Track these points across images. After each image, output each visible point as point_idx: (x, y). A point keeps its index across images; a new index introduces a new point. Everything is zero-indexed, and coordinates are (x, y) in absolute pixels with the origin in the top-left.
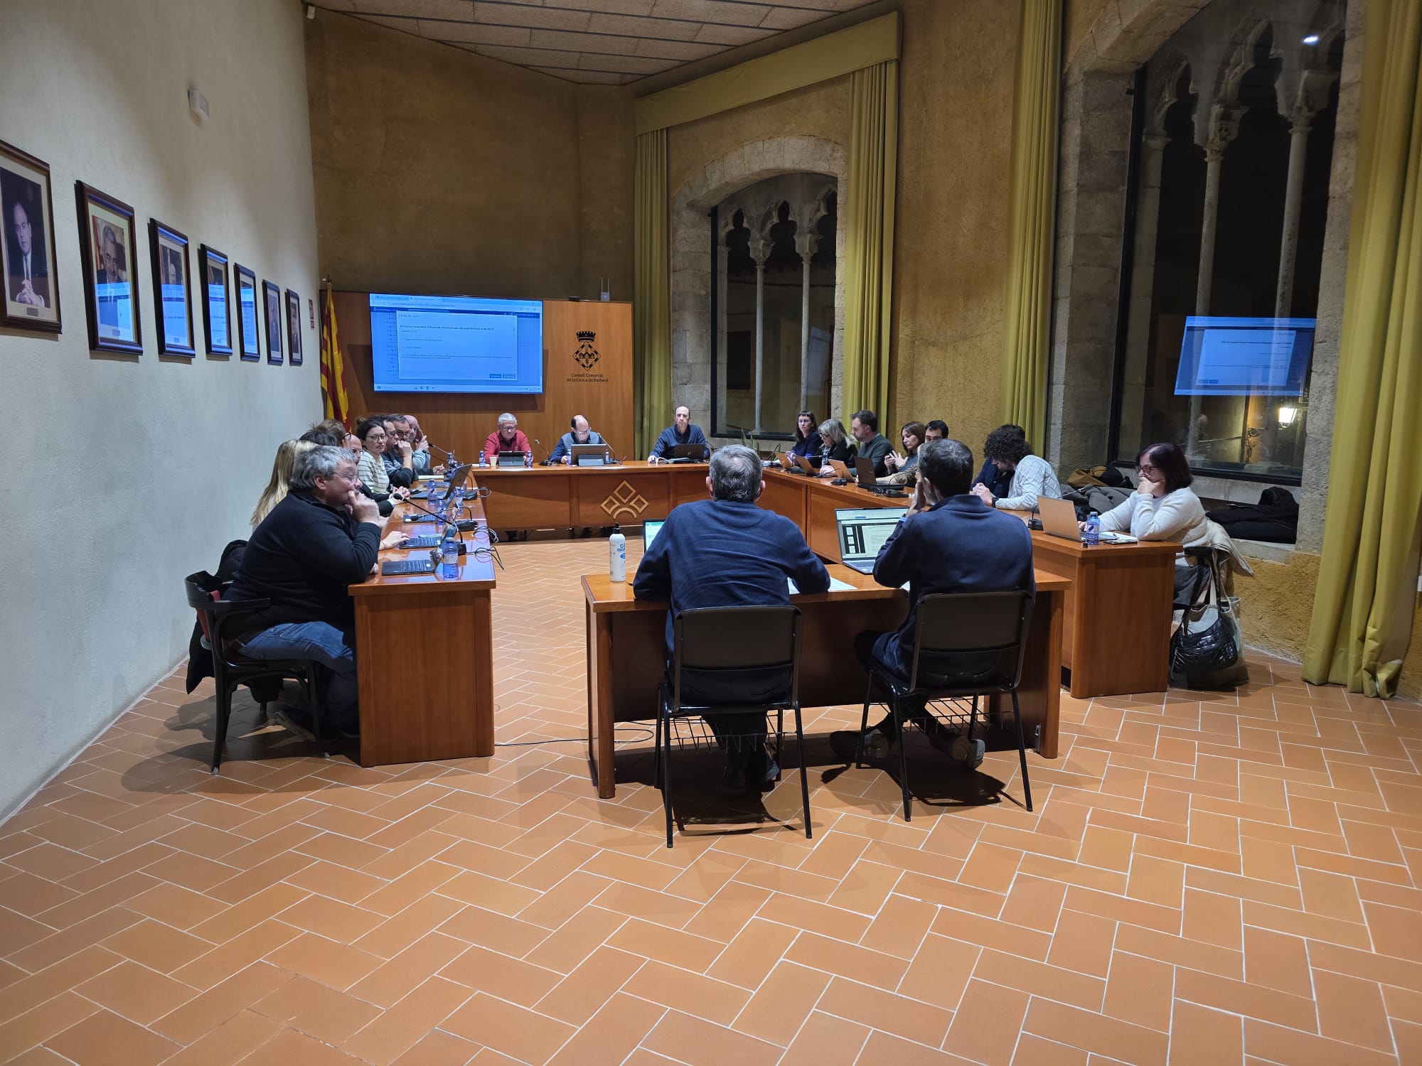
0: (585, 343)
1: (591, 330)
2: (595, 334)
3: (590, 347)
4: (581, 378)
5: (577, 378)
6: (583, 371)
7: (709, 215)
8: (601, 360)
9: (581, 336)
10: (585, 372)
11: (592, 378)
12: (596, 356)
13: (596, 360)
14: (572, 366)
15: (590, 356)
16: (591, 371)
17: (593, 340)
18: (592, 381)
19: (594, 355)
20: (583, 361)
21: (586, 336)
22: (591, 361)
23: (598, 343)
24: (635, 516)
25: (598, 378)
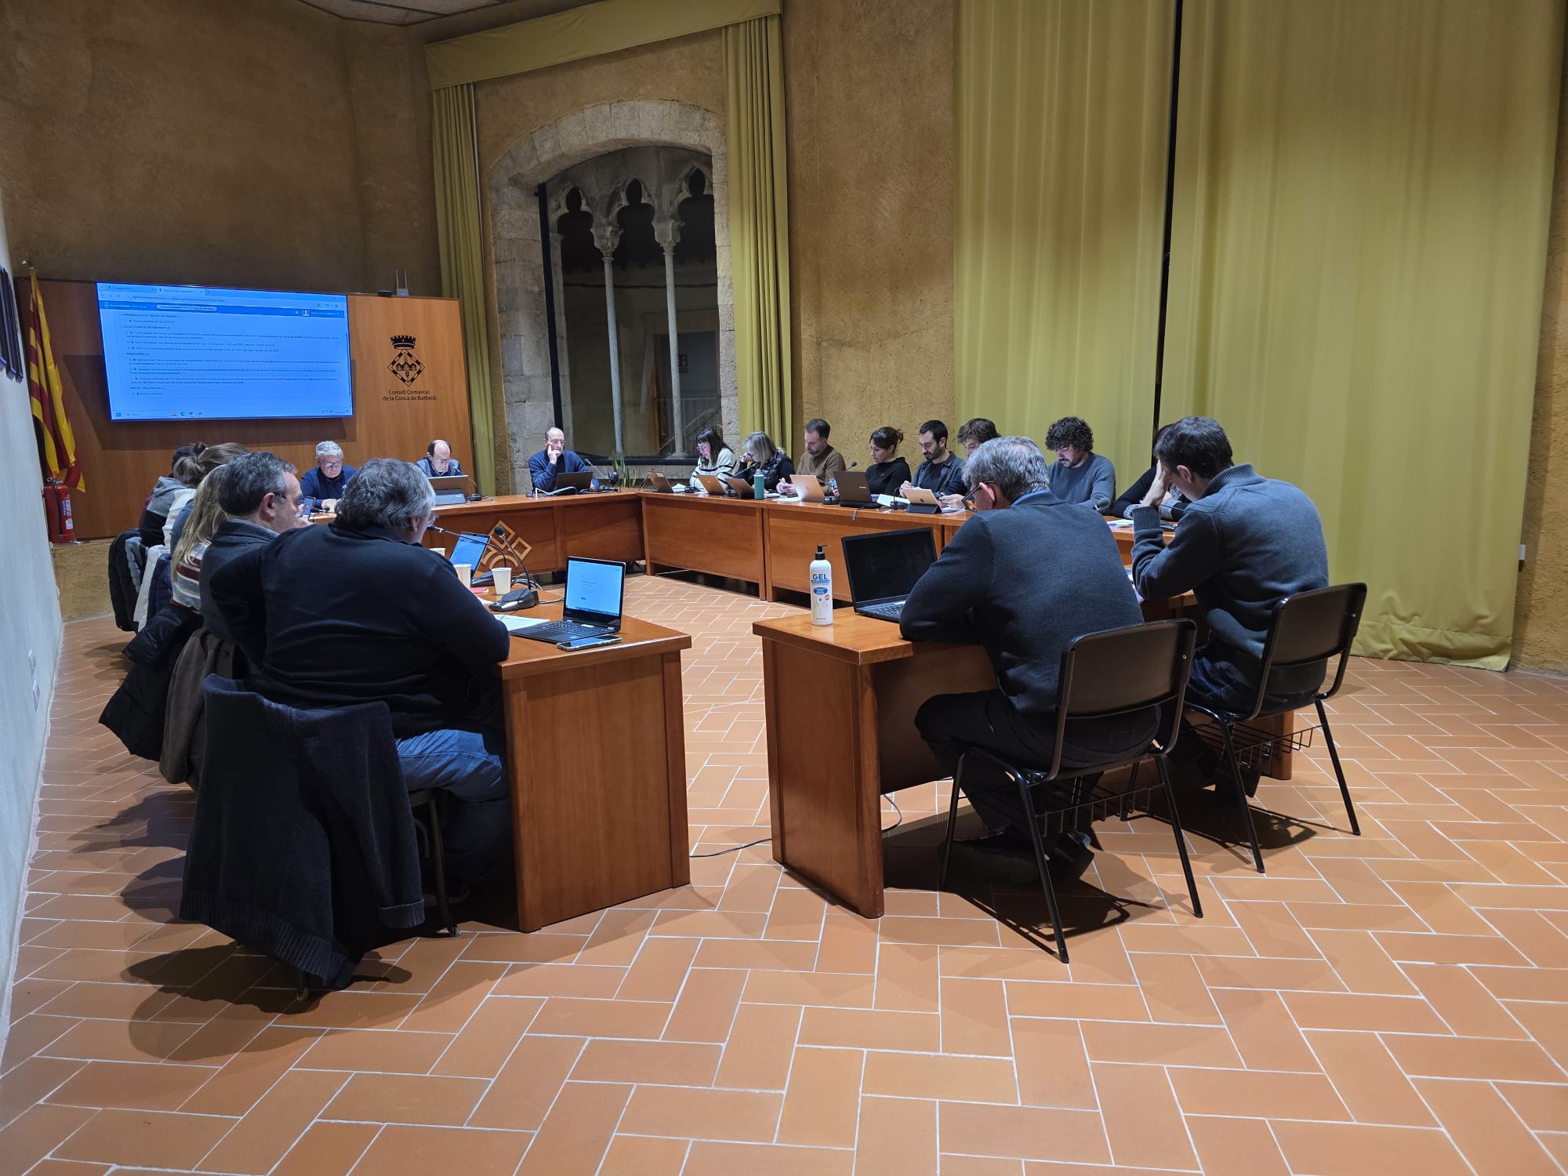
0: (404, 350)
1: (410, 335)
2: (414, 339)
3: (410, 356)
4: (401, 396)
5: (396, 395)
6: (403, 386)
7: (536, 195)
8: (425, 372)
9: (397, 341)
10: (406, 388)
11: (415, 395)
12: (418, 368)
13: (419, 372)
14: (387, 381)
15: (410, 367)
16: (414, 387)
17: (413, 347)
18: (415, 398)
19: (415, 366)
20: (402, 374)
21: (404, 342)
22: (412, 374)
23: (420, 351)
24: (517, 565)
25: (422, 395)
